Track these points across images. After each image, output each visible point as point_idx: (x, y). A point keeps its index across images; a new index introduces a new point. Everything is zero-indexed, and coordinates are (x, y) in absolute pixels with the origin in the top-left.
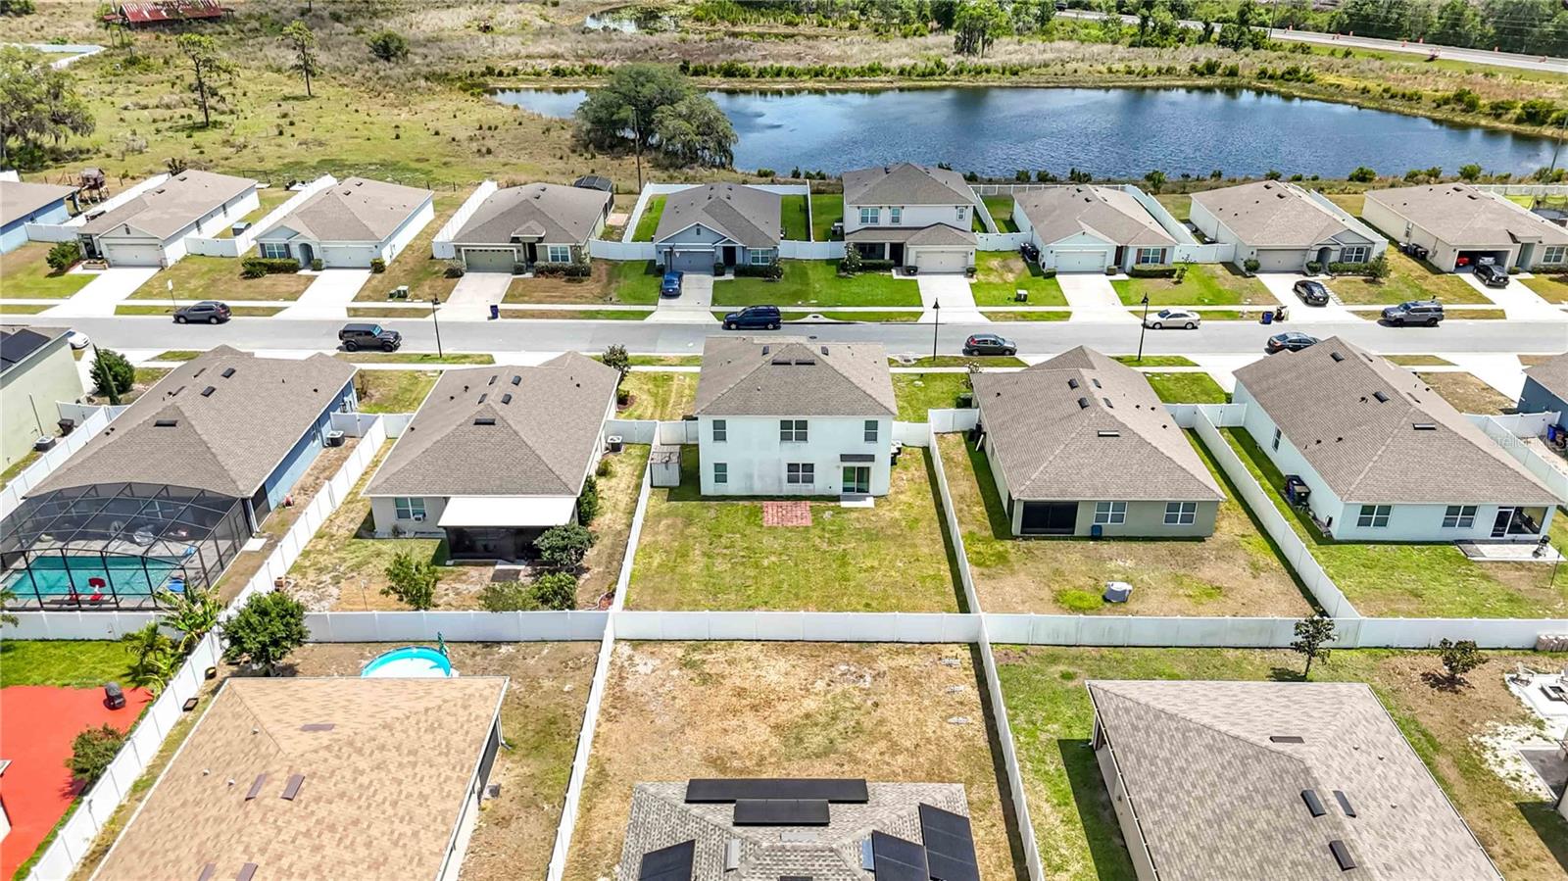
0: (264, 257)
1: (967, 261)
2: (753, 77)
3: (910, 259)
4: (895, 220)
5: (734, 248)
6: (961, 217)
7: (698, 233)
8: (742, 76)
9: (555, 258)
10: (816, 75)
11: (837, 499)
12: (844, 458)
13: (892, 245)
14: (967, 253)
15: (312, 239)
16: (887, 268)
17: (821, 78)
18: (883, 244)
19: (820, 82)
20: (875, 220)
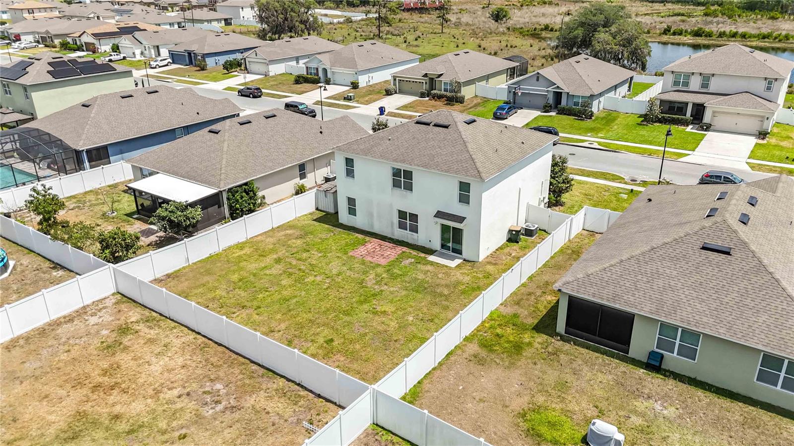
0: (308, 74)
1: (762, 125)
2: (714, 37)
3: (707, 118)
4: (705, 85)
5: (561, 93)
6: (769, 88)
7: (538, 80)
8: (706, 36)
9: (446, 90)
10: (764, 37)
11: (431, 252)
12: (439, 214)
13: (694, 104)
14: (763, 117)
15: (327, 67)
16: (686, 123)
17: (766, 40)
18: (687, 104)
19: (765, 42)
20: (686, 84)
